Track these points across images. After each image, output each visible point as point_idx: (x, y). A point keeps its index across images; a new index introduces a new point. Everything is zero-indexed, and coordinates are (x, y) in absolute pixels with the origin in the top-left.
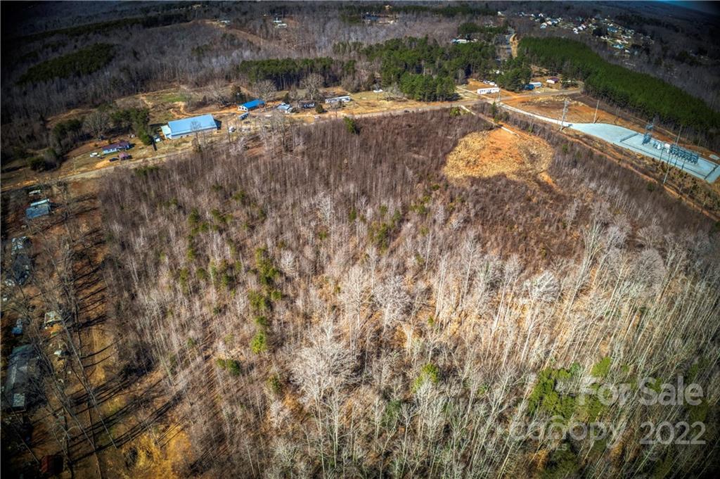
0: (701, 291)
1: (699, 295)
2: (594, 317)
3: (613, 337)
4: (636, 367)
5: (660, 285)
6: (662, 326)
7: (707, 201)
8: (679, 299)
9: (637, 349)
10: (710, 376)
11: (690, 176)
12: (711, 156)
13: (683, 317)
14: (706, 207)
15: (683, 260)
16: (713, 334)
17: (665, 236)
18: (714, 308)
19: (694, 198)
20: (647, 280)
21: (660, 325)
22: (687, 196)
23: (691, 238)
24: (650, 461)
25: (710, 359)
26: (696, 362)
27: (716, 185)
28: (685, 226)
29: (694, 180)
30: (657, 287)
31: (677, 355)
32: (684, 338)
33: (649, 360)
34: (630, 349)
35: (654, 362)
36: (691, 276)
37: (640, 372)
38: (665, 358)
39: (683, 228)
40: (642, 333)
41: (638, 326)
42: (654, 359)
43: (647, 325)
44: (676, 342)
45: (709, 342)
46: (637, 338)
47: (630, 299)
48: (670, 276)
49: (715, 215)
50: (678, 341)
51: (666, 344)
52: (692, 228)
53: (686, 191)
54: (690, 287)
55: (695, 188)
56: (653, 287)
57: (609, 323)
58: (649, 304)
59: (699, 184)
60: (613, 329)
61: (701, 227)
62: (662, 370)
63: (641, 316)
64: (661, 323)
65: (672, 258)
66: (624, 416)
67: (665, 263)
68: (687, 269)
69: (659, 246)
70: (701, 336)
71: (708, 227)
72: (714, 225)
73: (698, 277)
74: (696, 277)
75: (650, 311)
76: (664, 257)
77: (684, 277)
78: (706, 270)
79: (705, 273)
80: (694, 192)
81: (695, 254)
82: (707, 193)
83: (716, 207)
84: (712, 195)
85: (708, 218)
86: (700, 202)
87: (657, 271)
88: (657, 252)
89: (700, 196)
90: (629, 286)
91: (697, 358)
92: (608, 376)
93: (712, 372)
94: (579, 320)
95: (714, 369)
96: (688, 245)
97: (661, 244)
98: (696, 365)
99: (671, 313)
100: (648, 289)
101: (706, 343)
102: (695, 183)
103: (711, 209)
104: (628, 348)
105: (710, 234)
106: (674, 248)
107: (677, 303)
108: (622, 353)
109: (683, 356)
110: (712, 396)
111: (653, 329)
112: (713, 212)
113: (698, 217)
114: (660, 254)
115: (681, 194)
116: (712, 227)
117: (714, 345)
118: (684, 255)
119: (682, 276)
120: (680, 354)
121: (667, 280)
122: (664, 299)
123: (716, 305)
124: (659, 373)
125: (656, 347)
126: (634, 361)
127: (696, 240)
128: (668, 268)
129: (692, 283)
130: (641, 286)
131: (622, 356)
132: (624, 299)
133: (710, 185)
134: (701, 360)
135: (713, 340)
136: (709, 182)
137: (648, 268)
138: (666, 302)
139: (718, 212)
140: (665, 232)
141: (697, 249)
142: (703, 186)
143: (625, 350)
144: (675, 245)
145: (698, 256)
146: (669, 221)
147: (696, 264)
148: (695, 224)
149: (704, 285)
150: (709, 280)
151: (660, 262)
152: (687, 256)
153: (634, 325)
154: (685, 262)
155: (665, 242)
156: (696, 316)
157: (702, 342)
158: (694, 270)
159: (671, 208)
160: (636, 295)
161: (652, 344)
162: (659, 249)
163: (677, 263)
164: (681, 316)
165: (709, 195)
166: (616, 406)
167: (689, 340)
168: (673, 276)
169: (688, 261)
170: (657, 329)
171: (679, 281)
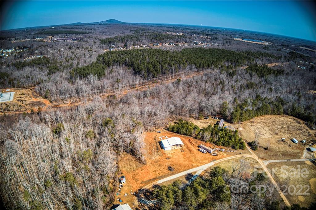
0: (35, 141)
1: (36, 143)
2: (8, 182)
3: (20, 182)
4: (37, 184)
5: (20, 150)
6: (32, 163)
7: (15, 108)
8: (30, 149)
9: (32, 179)
10: (62, 164)
11: (3, 103)
12: (7, 90)
13: (36, 154)
14: (16, 111)
15: (21, 135)
16: (51, 151)
17: (9, 132)
18: (44, 143)
19: (9, 111)
20: (14, 152)
21: (31, 164)
22: (6, 111)
23: (18, 126)
24: (72, 206)
25: (57, 159)
26: (54, 164)
27: (15, 100)
28: (13, 123)
29: (5, 104)
30: (20, 152)
31: (46, 168)
32: (43, 160)
33: (39, 178)
34: (30, 180)
35: (41, 177)
36: (28, 139)
37: (40, 184)
38: (43, 173)
39: (13, 124)
40: (28, 172)
41: (25, 171)
42: (40, 176)
43: (27, 168)
44: (41, 164)
45: (52, 154)
46: (28, 175)
47: (14, 164)
48: (21, 144)
49: (21, 111)
50: (42, 163)
51: (39, 168)
52: (16, 122)
53: (5, 110)
54: (31, 142)
55: (7, 106)
56: (18, 153)
57: (15, 179)
58: (22, 160)
59: (8, 104)
60: (18, 179)
61: (19, 119)
62: (46, 177)
63: (23, 167)
64: (31, 163)
65: (17, 138)
66: (50, 203)
67: (16, 141)
68: (25, 137)
69: (9, 137)
70: (48, 155)
71: (21, 117)
72: (23, 115)
73: (31, 137)
74: (30, 138)
75: (24, 162)
76: (14, 139)
77: (26, 141)
78: (31, 132)
79: (32, 134)
80: (8, 108)
81: (24, 130)
82: (13, 105)
83: (20, 108)
84: (15, 105)
85: (19, 114)
86: (12, 110)
87: (15, 147)
88: (10, 140)
89: (11, 108)
90: (10, 160)
91: (53, 162)
92: (32, 196)
93: (62, 163)
94: (4, 187)
95: (62, 161)
96: (19, 129)
97: (9, 136)
98: (55, 165)
99: (32, 157)
100: (17, 155)
101: (51, 156)
102: (6, 104)
103: (18, 110)
104: (29, 181)
105: (24, 119)
106: (15, 134)
107: (31, 152)
108: (28, 184)
109: (48, 167)
110: (69, 169)
111: (30, 167)
112: (20, 111)
113: (15, 116)
114: (11, 139)
115: (4, 112)
116: (23, 116)
117: (55, 154)
118: (20, 133)
119: (25, 141)
120: (47, 167)
121: (21, 147)
122: (25, 154)
123: (44, 141)
124: (46, 179)
125: (37, 172)
126: (35, 183)
127: (20, 125)
128: (18, 142)
129: (30, 141)
130: (14, 156)
131: (29, 185)
132: (12, 166)
133: (12, 102)
134: (55, 163)
135: (53, 153)
136: (11, 101)
137: (11, 148)
138: (27, 154)
139: (21, 110)
140: (7, 130)
141: (23, 128)
142: (10, 103)
143: (28, 183)
144: (14, 132)
145: (25, 130)
146: (6, 125)
147: (26, 133)
148: (16, 120)
149: (34, 138)
150: (35, 135)
151: (14, 142)
152: (21, 133)
153: (23, 172)
154: (22, 136)
155: (9, 134)
156: (41, 150)
157: (50, 156)
158: (27, 136)
159: (4, 120)
160: (15, 161)
161: (35, 172)
162: (10, 138)
163: (20, 138)
164: (36, 155)
165: (14, 106)
166: (44, 202)
167: (45, 160)
168: (22, 143)
169: (23, 134)
170: (32, 166)
171: (25, 143)
